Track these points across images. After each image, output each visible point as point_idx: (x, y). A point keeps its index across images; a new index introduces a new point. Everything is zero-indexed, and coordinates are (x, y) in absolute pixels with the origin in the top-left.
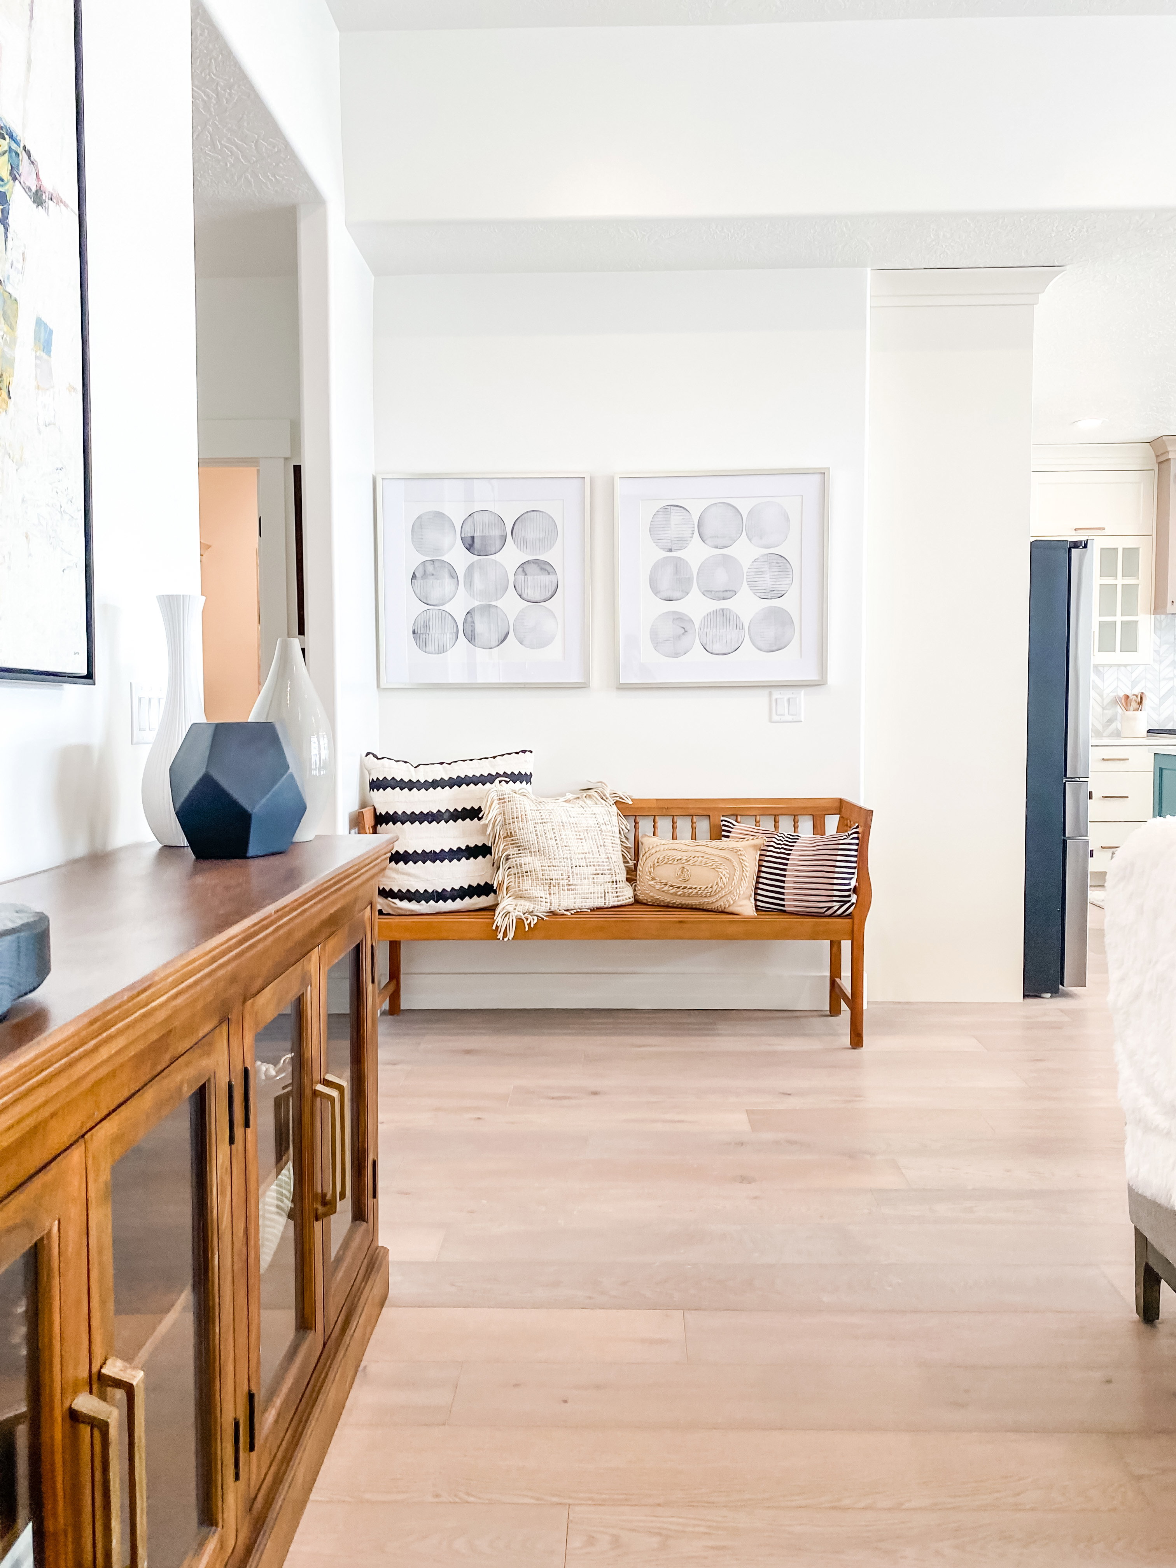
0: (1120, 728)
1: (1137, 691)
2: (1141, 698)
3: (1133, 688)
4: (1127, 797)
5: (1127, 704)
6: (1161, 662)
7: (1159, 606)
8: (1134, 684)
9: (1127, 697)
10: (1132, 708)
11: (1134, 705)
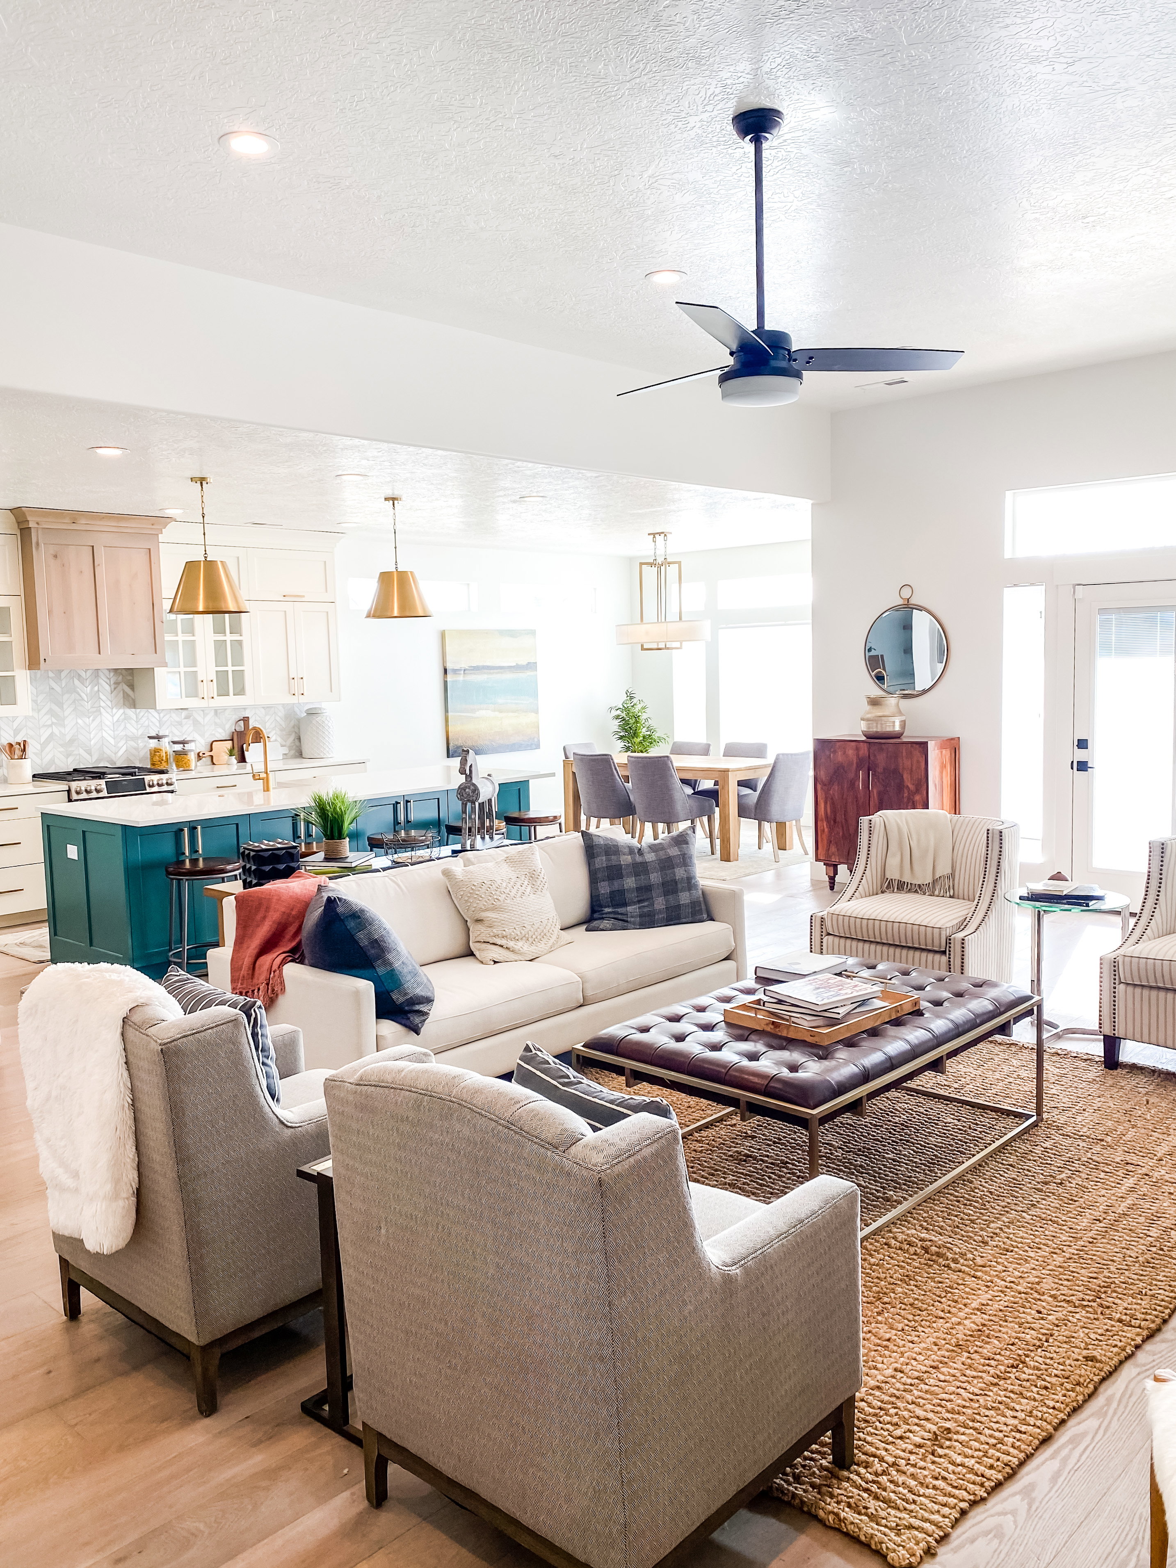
0: (6, 775)
1: (19, 739)
2: (24, 746)
3: (15, 736)
4: (20, 843)
5: (10, 752)
6: (39, 711)
7: (33, 661)
8: (17, 732)
9: (11, 745)
10: (16, 757)
11: (18, 753)
